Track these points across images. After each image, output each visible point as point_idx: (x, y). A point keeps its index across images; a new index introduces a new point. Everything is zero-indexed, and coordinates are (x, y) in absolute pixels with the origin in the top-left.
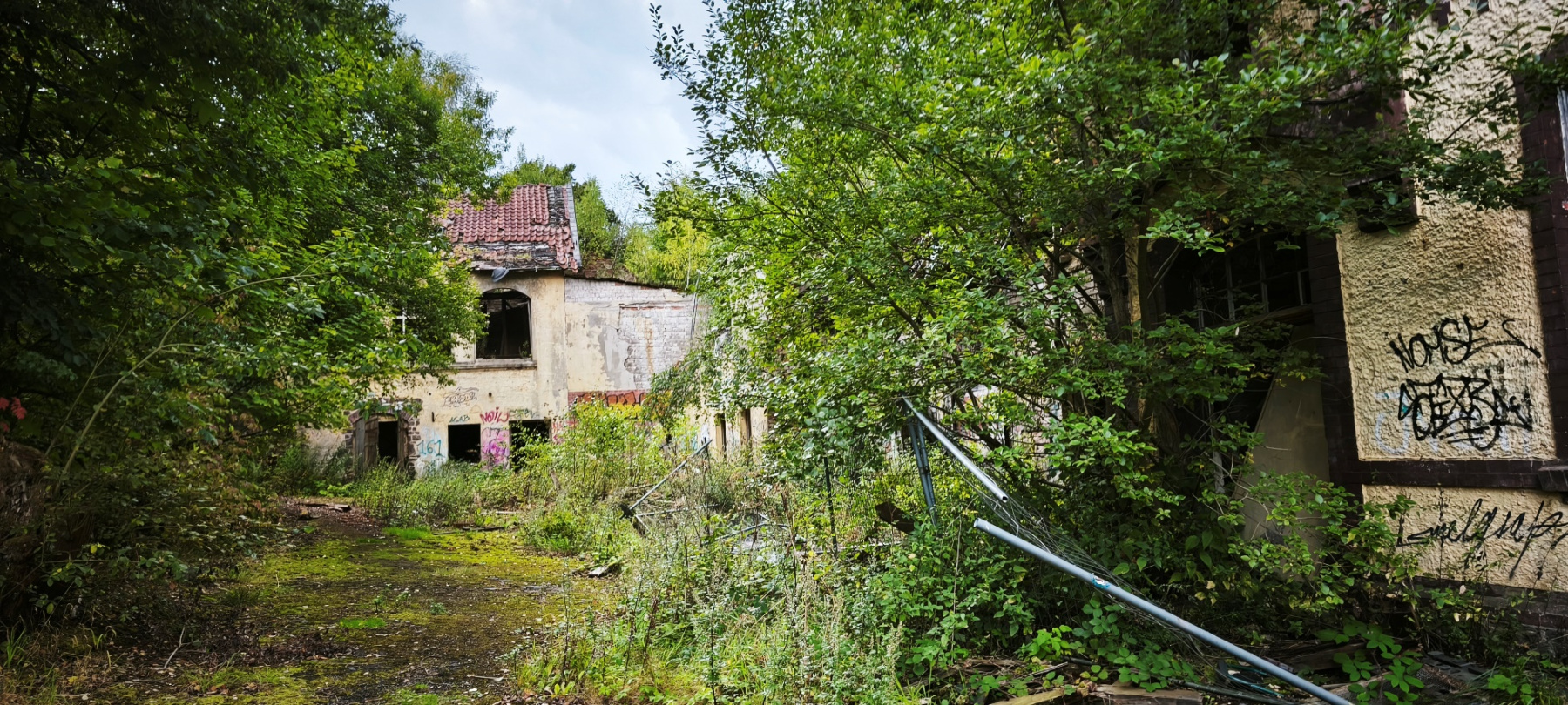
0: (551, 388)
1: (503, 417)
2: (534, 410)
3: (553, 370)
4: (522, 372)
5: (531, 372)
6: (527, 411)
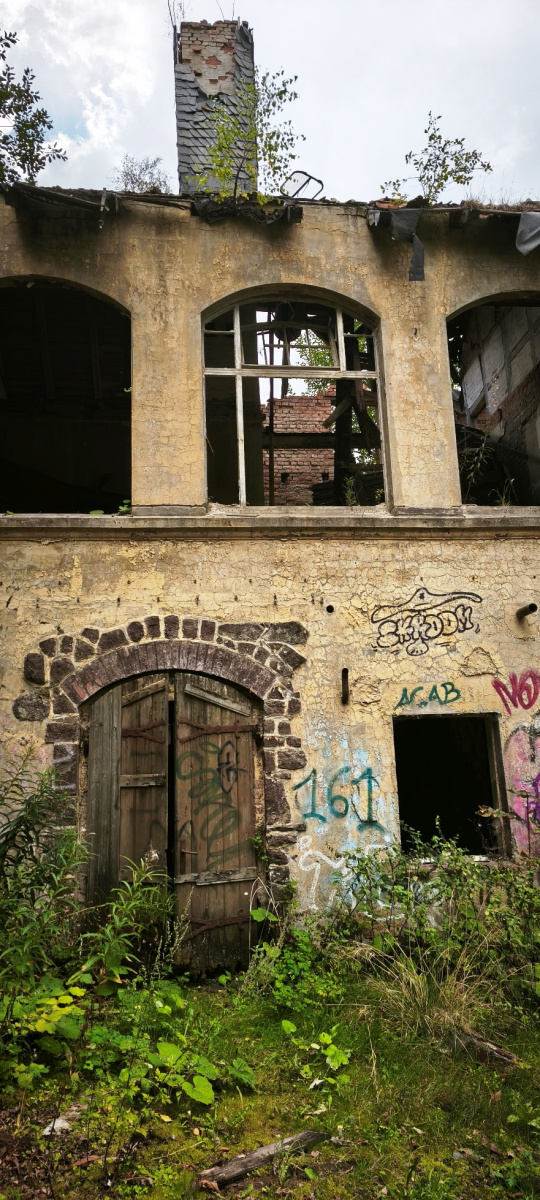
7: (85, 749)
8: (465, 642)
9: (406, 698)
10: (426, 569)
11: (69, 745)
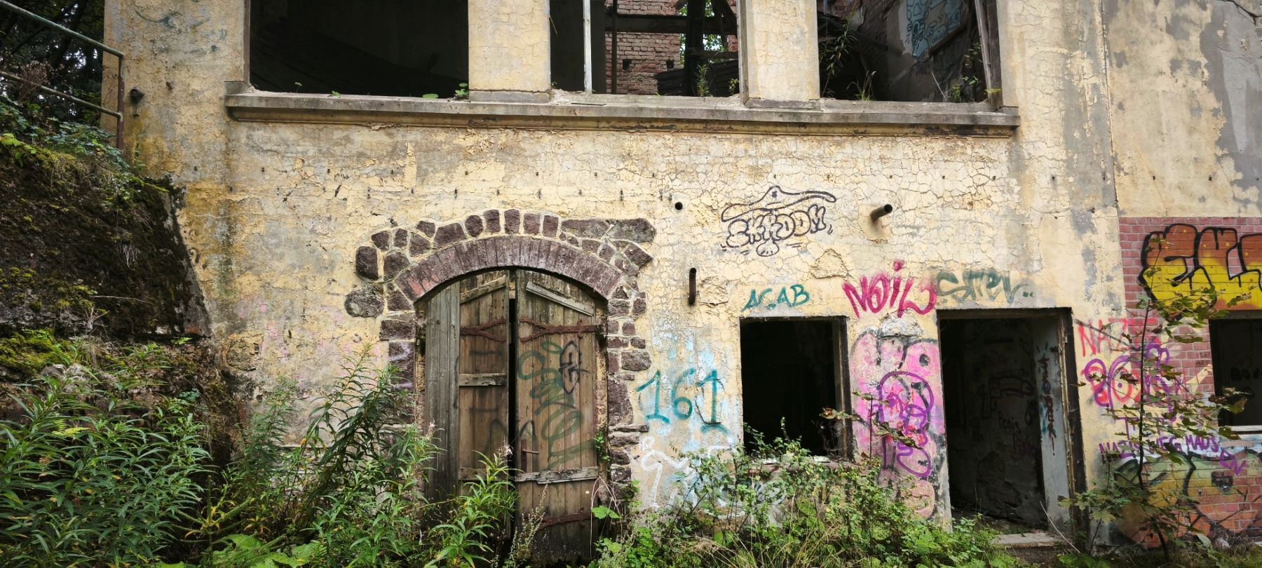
0: (1064, 202)
1: (919, 297)
2: (1015, 276)
3: (1069, 142)
4: (972, 147)
5: (998, 149)
6: (993, 278)
7: (421, 348)
8: (817, 243)
9: (754, 301)
10: (780, 166)
11: (405, 343)
